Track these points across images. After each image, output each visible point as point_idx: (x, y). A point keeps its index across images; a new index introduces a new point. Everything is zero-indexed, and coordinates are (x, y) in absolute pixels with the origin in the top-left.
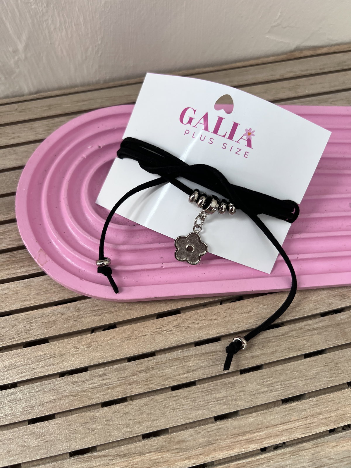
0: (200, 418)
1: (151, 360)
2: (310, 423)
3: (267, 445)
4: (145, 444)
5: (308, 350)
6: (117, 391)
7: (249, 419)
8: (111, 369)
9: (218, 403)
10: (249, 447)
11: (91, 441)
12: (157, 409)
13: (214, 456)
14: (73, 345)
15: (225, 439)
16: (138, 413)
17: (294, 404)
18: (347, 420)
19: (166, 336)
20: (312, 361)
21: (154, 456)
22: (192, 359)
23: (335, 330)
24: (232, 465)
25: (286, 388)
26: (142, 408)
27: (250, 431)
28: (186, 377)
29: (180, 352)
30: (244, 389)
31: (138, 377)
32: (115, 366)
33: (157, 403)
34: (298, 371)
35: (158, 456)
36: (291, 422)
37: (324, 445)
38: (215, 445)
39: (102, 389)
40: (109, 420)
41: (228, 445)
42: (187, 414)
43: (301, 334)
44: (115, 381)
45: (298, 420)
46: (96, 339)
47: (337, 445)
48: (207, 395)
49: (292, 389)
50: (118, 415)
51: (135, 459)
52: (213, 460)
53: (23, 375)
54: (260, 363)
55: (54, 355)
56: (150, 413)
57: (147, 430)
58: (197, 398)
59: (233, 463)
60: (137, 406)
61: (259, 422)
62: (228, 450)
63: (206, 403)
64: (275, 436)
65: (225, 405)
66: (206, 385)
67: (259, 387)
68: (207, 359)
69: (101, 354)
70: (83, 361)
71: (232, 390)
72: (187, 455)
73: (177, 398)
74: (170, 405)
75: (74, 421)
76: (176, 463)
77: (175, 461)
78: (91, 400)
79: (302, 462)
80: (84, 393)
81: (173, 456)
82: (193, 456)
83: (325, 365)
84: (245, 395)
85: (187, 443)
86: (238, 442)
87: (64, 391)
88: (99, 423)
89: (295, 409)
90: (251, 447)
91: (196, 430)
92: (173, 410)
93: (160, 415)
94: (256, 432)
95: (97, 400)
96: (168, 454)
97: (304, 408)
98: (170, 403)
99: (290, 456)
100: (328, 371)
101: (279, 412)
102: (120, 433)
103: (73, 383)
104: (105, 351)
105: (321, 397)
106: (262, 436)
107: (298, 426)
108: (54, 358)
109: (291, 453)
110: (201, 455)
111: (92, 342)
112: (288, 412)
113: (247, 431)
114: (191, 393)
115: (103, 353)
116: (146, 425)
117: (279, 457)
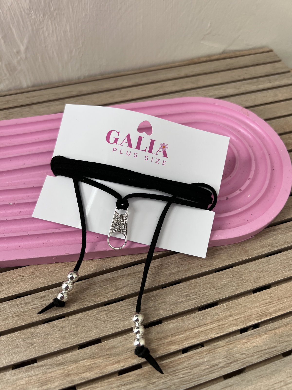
0: (127, 327)
1: (85, 282)
2: (222, 325)
3: (187, 346)
4: (80, 352)
5: (216, 266)
7: (170, 325)
8: (51, 292)
10: (171, 349)
11: (31, 354)
12: (90, 322)
14: (18, 274)
15: (150, 343)
16: (73, 326)
17: (208, 310)
18: (253, 320)
19: (98, 262)
20: (220, 274)
21: (87, 363)
22: (120, 279)
23: (238, 249)
25: (201, 297)
26: (77, 322)
27: (171, 335)
28: (115, 294)
29: (110, 274)
30: (165, 300)
31: (74, 296)
32: (54, 289)
33: (90, 317)
34: (209, 283)
35: (91, 362)
36: (206, 324)
37: (236, 342)
40: (48, 335)
42: (116, 325)
45: (212, 322)
46: (38, 268)
47: (248, 342)
48: (133, 307)
49: (205, 297)
50: (55, 330)
51: (71, 366)
54: (178, 279)
55: (2, 283)
56: (84, 326)
57: (81, 341)
58: (124, 311)
60: (73, 321)
61: (178, 327)
62: (153, 353)
63: (133, 314)
64: (193, 337)
65: (149, 315)
67: (177, 298)
68: (132, 278)
69: (42, 280)
70: (27, 287)
71: (154, 301)
72: (117, 359)
73: (108, 312)
74: (102, 318)
75: (16, 337)
76: (108, 367)
77: (106, 365)
78: (33, 319)
79: (218, 358)
80: (27, 313)
81: (104, 361)
82: (122, 359)
83: (231, 277)
84: (166, 305)
85: (117, 349)
86: (162, 345)
87: (9, 312)
88: (38, 338)
89: (209, 313)
90: (173, 348)
91: (125, 337)
92: (104, 322)
93: (93, 327)
94: (177, 335)
95: (38, 318)
96: (100, 360)
97: (217, 312)
98: (101, 316)
99: (207, 354)
100: (235, 281)
101: (195, 317)
102: (57, 344)
103: (17, 306)
104: (46, 277)
105: (231, 303)
106: (182, 339)
107: (212, 327)
108: (2, 286)
109: (208, 351)
110: (129, 359)
111: (35, 271)
112: (203, 316)
113: (168, 335)
114: (120, 307)
115: (44, 279)
116: (80, 336)
117: (198, 355)
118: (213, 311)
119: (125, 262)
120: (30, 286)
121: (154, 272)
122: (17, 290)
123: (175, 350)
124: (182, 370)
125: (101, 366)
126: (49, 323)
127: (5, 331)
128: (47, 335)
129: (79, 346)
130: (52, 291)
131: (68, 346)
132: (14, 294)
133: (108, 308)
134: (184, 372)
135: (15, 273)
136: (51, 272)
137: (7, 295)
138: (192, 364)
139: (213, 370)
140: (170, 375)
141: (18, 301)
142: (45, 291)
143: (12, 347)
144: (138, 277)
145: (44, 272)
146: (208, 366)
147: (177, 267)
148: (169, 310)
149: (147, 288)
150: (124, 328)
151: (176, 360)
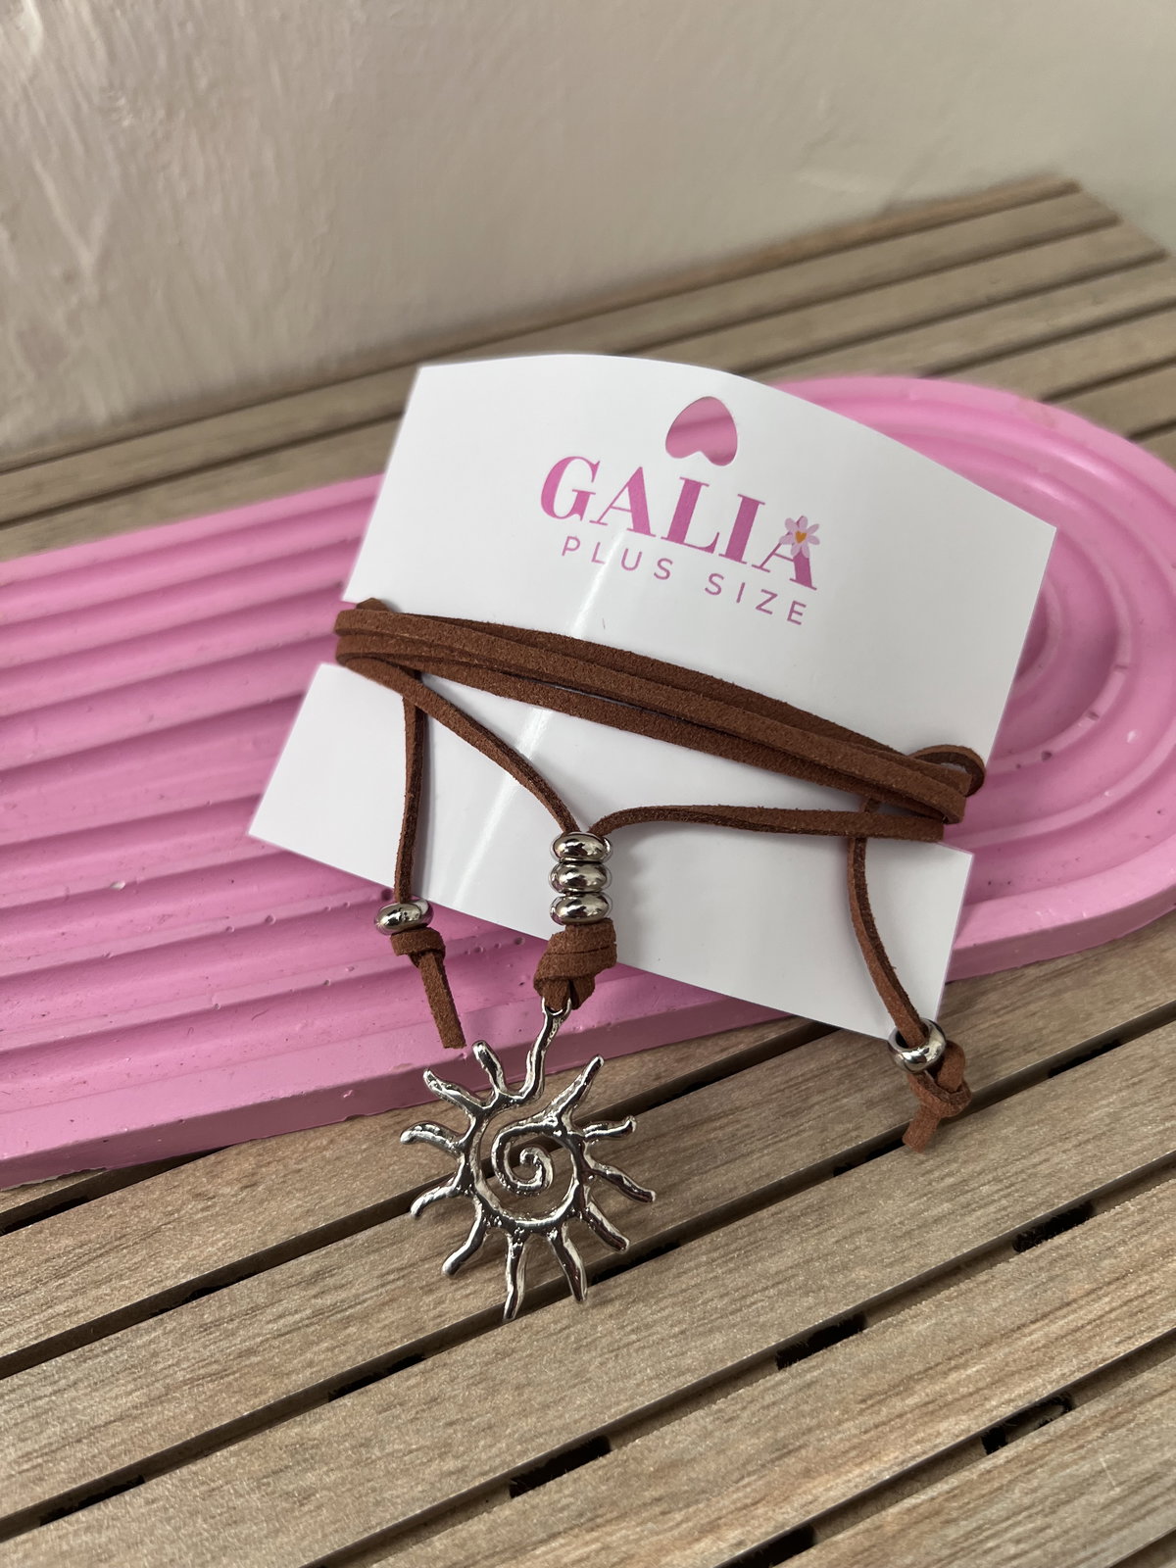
0: (722, 1360)
2: (1142, 1296)
3: (1008, 1411)
4: (527, 1506)
5: (1056, 1045)
6: (379, 1325)
7: (914, 1327)
8: (349, 1249)
9: (780, 1293)
10: (939, 1434)
11: (305, 1543)
12: (548, 1362)
13: (810, 1497)
14: (189, 1191)
15: (840, 1423)
16: (478, 1391)
17: (1061, 1240)
20: (1081, 1078)
21: (570, 1550)
22: (649, 1154)
23: (1129, 962)
24: (889, 1519)
26: (493, 1370)
27: (926, 1370)
32: (362, 1237)
33: (547, 1337)
34: (1042, 1121)
35: (587, 1544)
36: (1068, 1304)
38: (803, 1452)
39: (324, 1327)
40: (366, 1444)
41: (856, 1441)
42: (669, 1358)
43: (1019, 998)
44: (370, 1291)
45: (1093, 1291)
46: (274, 1152)
48: (730, 1271)
49: (1038, 1186)
50: (398, 1417)
52: (809, 1513)
56: (525, 1382)
57: (525, 1452)
58: (696, 1292)
59: (894, 1510)
60: (470, 1367)
61: (949, 1331)
62: (861, 1463)
63: (735, 1301)
65: (807, 1294)
66: (719, 1236)
67: (918, 1205)
68: (702, 1143)
69: (300, 1203)
70: (236, 1240)
71: (819, 1233)
72: (702, 1515)
73: (620, 1305)
74: (599, 1335)
75: (225, 1475)
76: (669, 1558)
77: (660, 1550)
78: (286, 1381)
79: (1154, 1446)
80: (254, 1359)
81: (645, 1533)
82: (727, 1514)
83: (1130, 1082)
84: (875, 1243)
85: (694, 1468)
86: (893, 1423)
87: (173, 1365)
88: (326, 1464)
89: (1073, 1253)
90: (945, 1431)
91: (720, 1410)
92: (612, 1351)
93: (567, 1383)
94: (950, 1370)
95: (308, 1374)
96: (627, 1528)
97: (1104, 1244)
98: (596, 1329)
99: (1104, 1434)
100: (1150, 1100)
101: (1015, 1279)
102: (418, 1484)
103: (206, 1330)
104: (317, 1188)
105: (1154, 1195)
106: (977, 1381)
107: (1100, 1313)
108: (122, 1249)
109: (1104, 1422)
110: (759, 1505)
111: (261, 1167)
112: (1048, 1271)
113: (912, 1372)
114: (671, 1275)
115: (310, 1197)
116: (518, 1430)
117: (1063, 1445)
118: (1086, 1239)
119: (656, 1079)
120: (250, 1237)
121: (793, 1108)
122: (193, 1262)
123: (957, 1436)
124: (1010, 1522)
125: (637, 1557)
126: (362, 1389)
127: (168, 1451)
128: (362, 1445)
129: (514, 1479)
130: (352, 1244)
131: (472, 1486)
132: (184, 1281)
134: (1019, 1530)
135: (175, 1187)
136: (337, 1163)
137: (152, 1289)
138: (1046, 1490)
139: (1144, 1499)
140: (957, 1552)
141: (209, 1307)
142: (323, 1251)
143: (212, 1521)
144: (724, 1135)
145: (304, 1165)
146: (1118, 1490)
147: (886, 1071)
148: (892, 1259)
149: (773, 1178)
150: (710, 1368)
151: (971, 1481)
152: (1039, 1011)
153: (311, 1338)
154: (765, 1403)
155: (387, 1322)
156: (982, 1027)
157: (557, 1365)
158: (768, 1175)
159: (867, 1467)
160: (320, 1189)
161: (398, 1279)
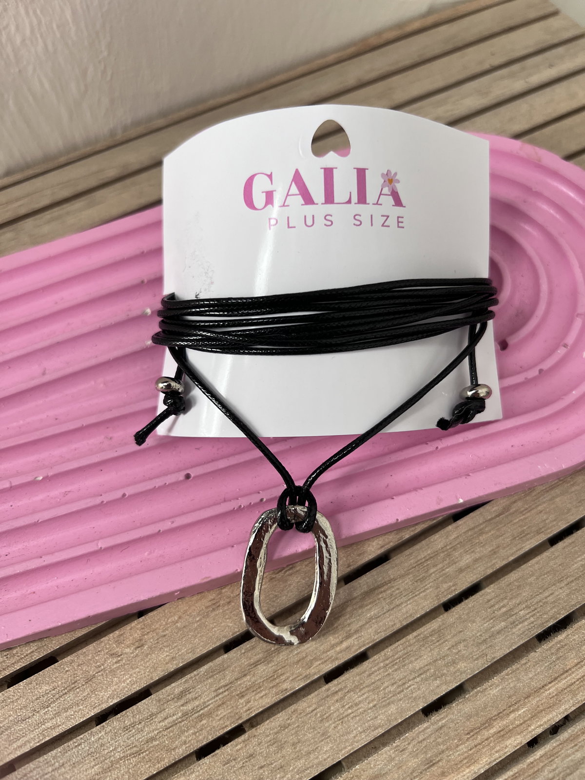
0: (396, 719)
3: (540, 731)
6: (218, 718)
7: (491, 692)
8: (197, 677)
9: (422, 680)
10: (507, 747)
12: (308, 729)
14: (107, 653)
15: (457, 746)
16: (272, 749)
17: (562, 636)
19: (286, 581)
20: (567, 546)
25: (539, 610)
26: (280, 735)
27: (498, 714)
28: (348, 648)
30: (461, 636)
31: (254, 675)
32: (203, 669)
33: (306, 716)
34: (548, 572)
36: (567, 671)
38: (441, 763)
39: (190, 722)
41: (466, 754)
42: (369, 721)
43: (533, 503)
44: (211, 699)
45: (579, 663)
46: (150, 626)
48: (396, 670)
49: (549, 609)
50: (234, 766)
53: (19, 743)
55: (74, 683)
56: (297, 741)
58: (379, 683)
60: (268, 736)
61: (509, 692)
62: (469, 766)
65: (436, 679)
66: (389, 651)
67: (488, 625)
68: (376, 601)
69: (168, 654)
70: (136, 678)
71: (440, 645)
73: (341, 694)
74: (332, 711)
78: (173, 753)
80: (155, 743)
84: (468, 648)
86: (484, 743)
87: (113, 750)
89: (568, 644)
90: (510, 744)
91: (397, 746)
92: (340, 720)
93: (318, 740)
94: (510, 712)
95: (184, 748)
97: (583, 637)
98: (330, 708)
101: (540, 661)
103: (127, 730)
104: (175, 644)
106: (524, 717)
107: (582, 675)
108: (76, 689)
111: (144, 635)
112: (556, 655)
113: (492, 716)
114: (366, 675)
115: (172, 650)
116: (296, 767)
117: (567, 745)
118: (574, 636)
119: (348, 567)
120: (144, 675)
121: (421, 577)
122: (115, 693)
123: (516, 747)
126: (213, 753)
130: (198, 674)
132: (112, 704)
133: (340, 686)
135: (99, 651)
136: (185, 629)
137: (95, 709)
141: (127, 717)
142: (184, 680)
144: (386, 595)
147: (467, 551)
148: (478, 656)
149: (414, 617)
150: (390, 724)
151: (524, 768)
152: (544, 510)
153: (183, 728)
154: (420, 740)
155: (221, 716)
156: (515, 521)
157: (312, 730)
158: (411, 615)
159: (472, 768)
160: (177, 645)
161: (225, 691)
